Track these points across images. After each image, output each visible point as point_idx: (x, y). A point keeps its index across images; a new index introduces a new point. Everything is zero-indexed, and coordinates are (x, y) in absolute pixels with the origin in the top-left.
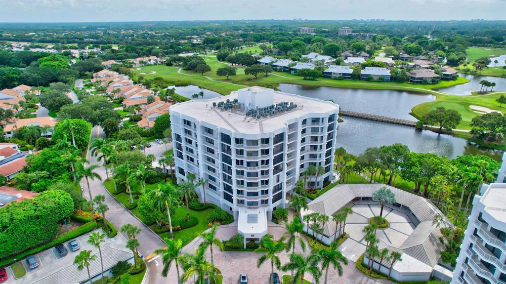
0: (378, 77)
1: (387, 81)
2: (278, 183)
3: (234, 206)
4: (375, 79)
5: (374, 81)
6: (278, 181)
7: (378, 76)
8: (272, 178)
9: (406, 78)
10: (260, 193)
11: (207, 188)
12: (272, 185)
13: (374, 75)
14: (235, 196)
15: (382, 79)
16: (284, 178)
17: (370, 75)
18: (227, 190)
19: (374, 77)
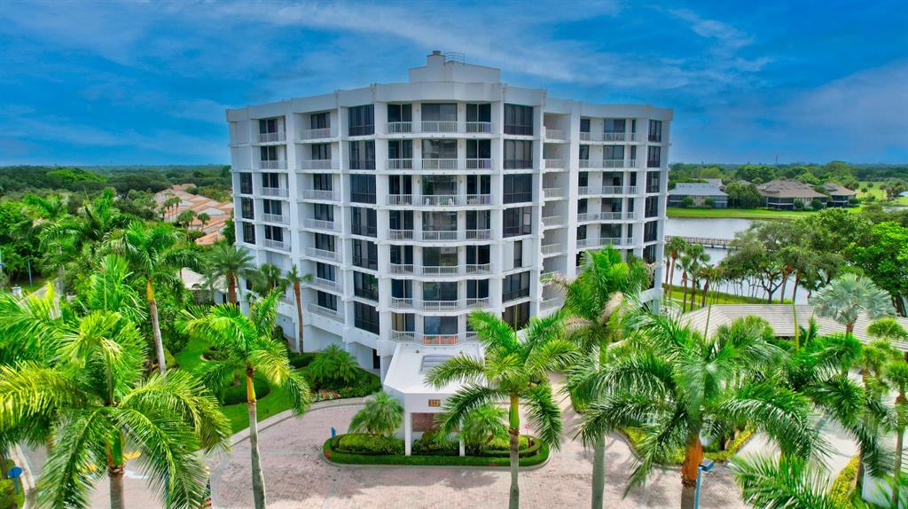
0: (703, 201)
1: (722, 207)
2: (519, 270)
3: (382, 341)
4: (698, 203)
5: (696, 208)
6: (518, 262)
7: (703, 197)
8: (501, 246)
9: (759, 200)
10: (462, 292)
11: (310, 309)
12: (501, 268)
13: (695, 197)
14: (385, 305)
15: (710, 204)
16: (535, 259)
17: (686, 196)
18: (363, 296)
19: (695, 201)
